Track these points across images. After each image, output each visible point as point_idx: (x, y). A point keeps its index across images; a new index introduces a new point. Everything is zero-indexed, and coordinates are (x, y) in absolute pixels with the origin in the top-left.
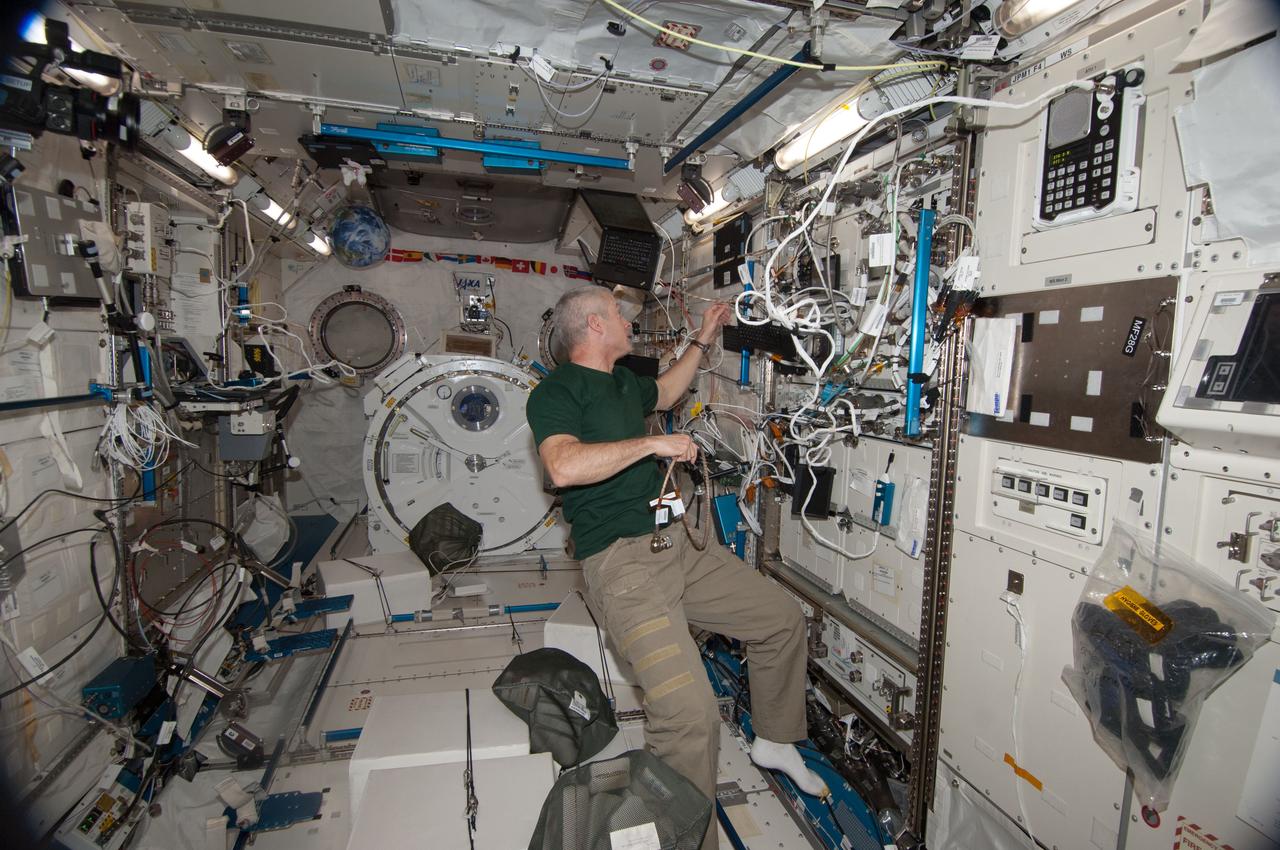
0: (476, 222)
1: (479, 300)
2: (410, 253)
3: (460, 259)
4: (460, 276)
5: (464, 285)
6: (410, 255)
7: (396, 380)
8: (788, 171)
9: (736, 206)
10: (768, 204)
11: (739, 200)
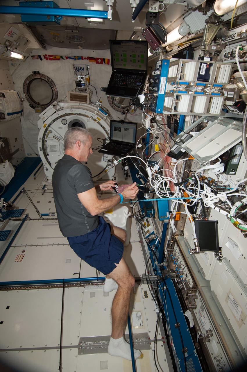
0: (76, 41)
1: (82, 78)
2: (55, 56)
3: (75, 58)
4: (76, 66)
5: (77, 70)
6: (55, 57)
7: (47, 116)
8: (223, 16)
9: (188, 37)
10: (205, 41)
11: (189, 34)
